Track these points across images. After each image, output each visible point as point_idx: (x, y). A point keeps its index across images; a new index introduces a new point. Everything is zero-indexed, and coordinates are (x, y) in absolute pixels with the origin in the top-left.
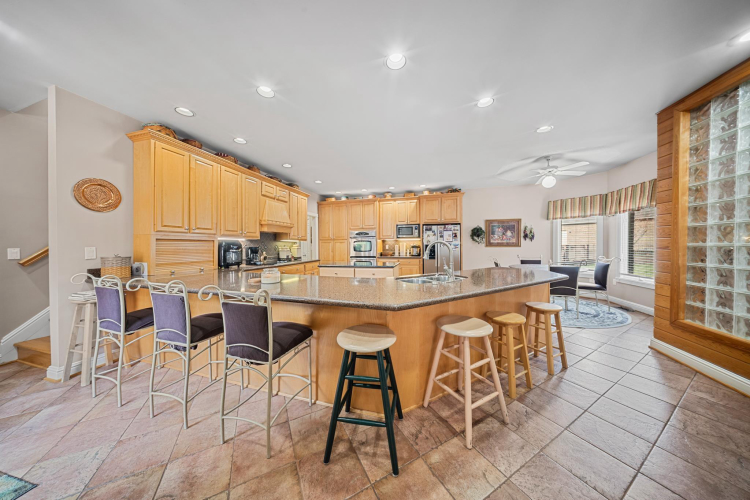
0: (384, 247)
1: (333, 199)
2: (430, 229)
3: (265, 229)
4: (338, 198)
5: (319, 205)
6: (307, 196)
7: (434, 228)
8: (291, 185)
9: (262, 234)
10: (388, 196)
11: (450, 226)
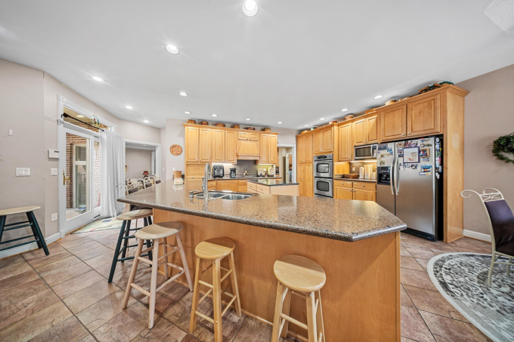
0: (351, 169)
1: (306, 132)
2: (385, 148)
3: (240, 158)
4: (309, 129)
5: (297, 137)
6: (277, 134)
7: (390, 146)
8: (263, 130)
9: (238, 160)
10: (348, 119)
11: (414, 141)
